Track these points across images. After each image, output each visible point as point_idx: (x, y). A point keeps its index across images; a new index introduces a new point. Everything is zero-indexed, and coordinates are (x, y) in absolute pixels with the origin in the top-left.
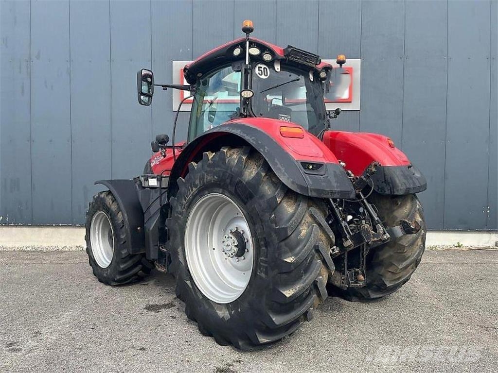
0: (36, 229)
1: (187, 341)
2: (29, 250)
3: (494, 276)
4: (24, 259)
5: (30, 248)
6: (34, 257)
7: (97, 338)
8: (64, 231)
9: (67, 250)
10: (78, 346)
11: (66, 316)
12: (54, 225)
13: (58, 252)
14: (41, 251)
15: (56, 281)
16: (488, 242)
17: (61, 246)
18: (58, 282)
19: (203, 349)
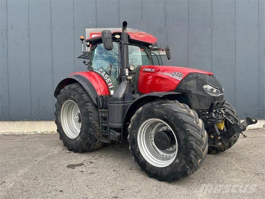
0: (12, 122)
1: (88, 186)
2: (8, 134)
3: (263, 144)
4: (4, 139)
5: (9, 133)
6: (9, 138)
7: (36, 185)
8: (27, 123)
9: (29, 134)
10: (25, 190)
11: (21, 172)
12: (21, 120)
13: (24, 135)
14: (14, 135)
15: (20, 151)
16: (259, 125)
17: (25, 131)
18: (20, 152)
19: (96, 191)
